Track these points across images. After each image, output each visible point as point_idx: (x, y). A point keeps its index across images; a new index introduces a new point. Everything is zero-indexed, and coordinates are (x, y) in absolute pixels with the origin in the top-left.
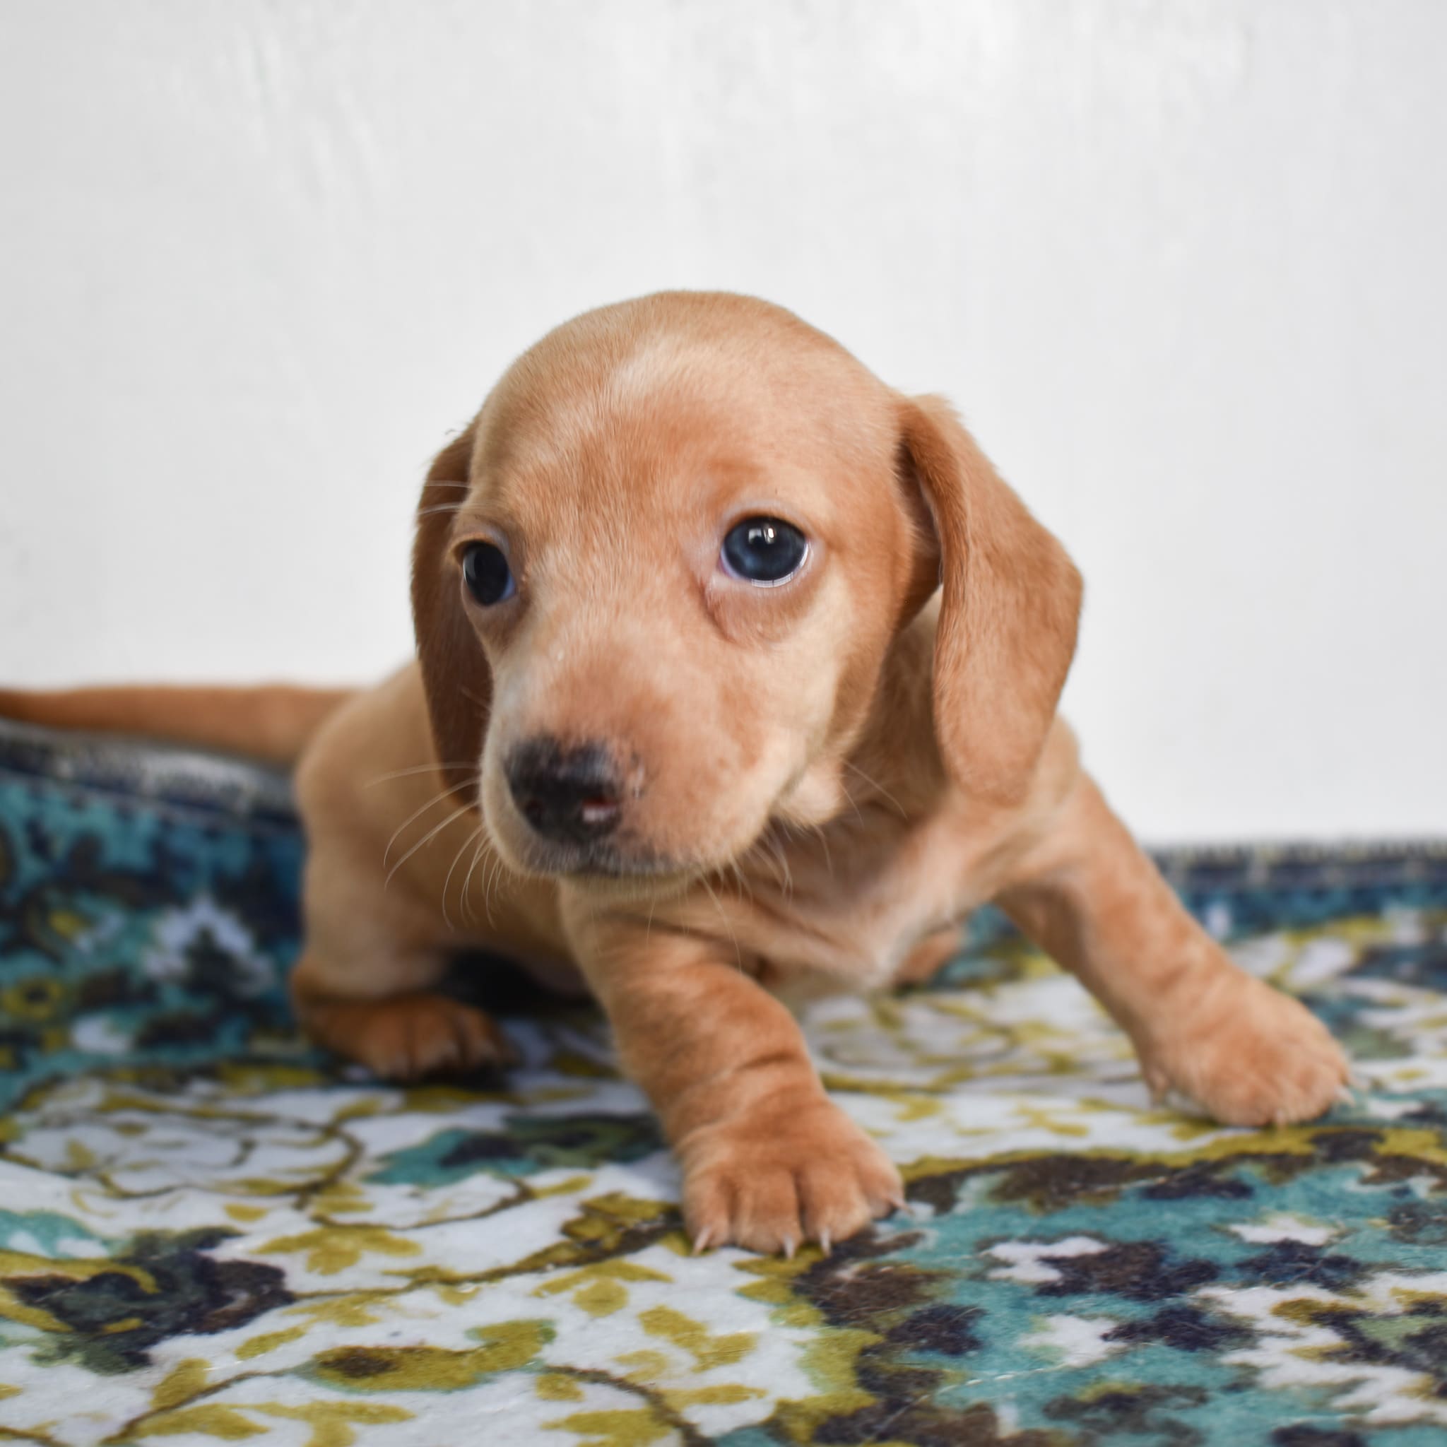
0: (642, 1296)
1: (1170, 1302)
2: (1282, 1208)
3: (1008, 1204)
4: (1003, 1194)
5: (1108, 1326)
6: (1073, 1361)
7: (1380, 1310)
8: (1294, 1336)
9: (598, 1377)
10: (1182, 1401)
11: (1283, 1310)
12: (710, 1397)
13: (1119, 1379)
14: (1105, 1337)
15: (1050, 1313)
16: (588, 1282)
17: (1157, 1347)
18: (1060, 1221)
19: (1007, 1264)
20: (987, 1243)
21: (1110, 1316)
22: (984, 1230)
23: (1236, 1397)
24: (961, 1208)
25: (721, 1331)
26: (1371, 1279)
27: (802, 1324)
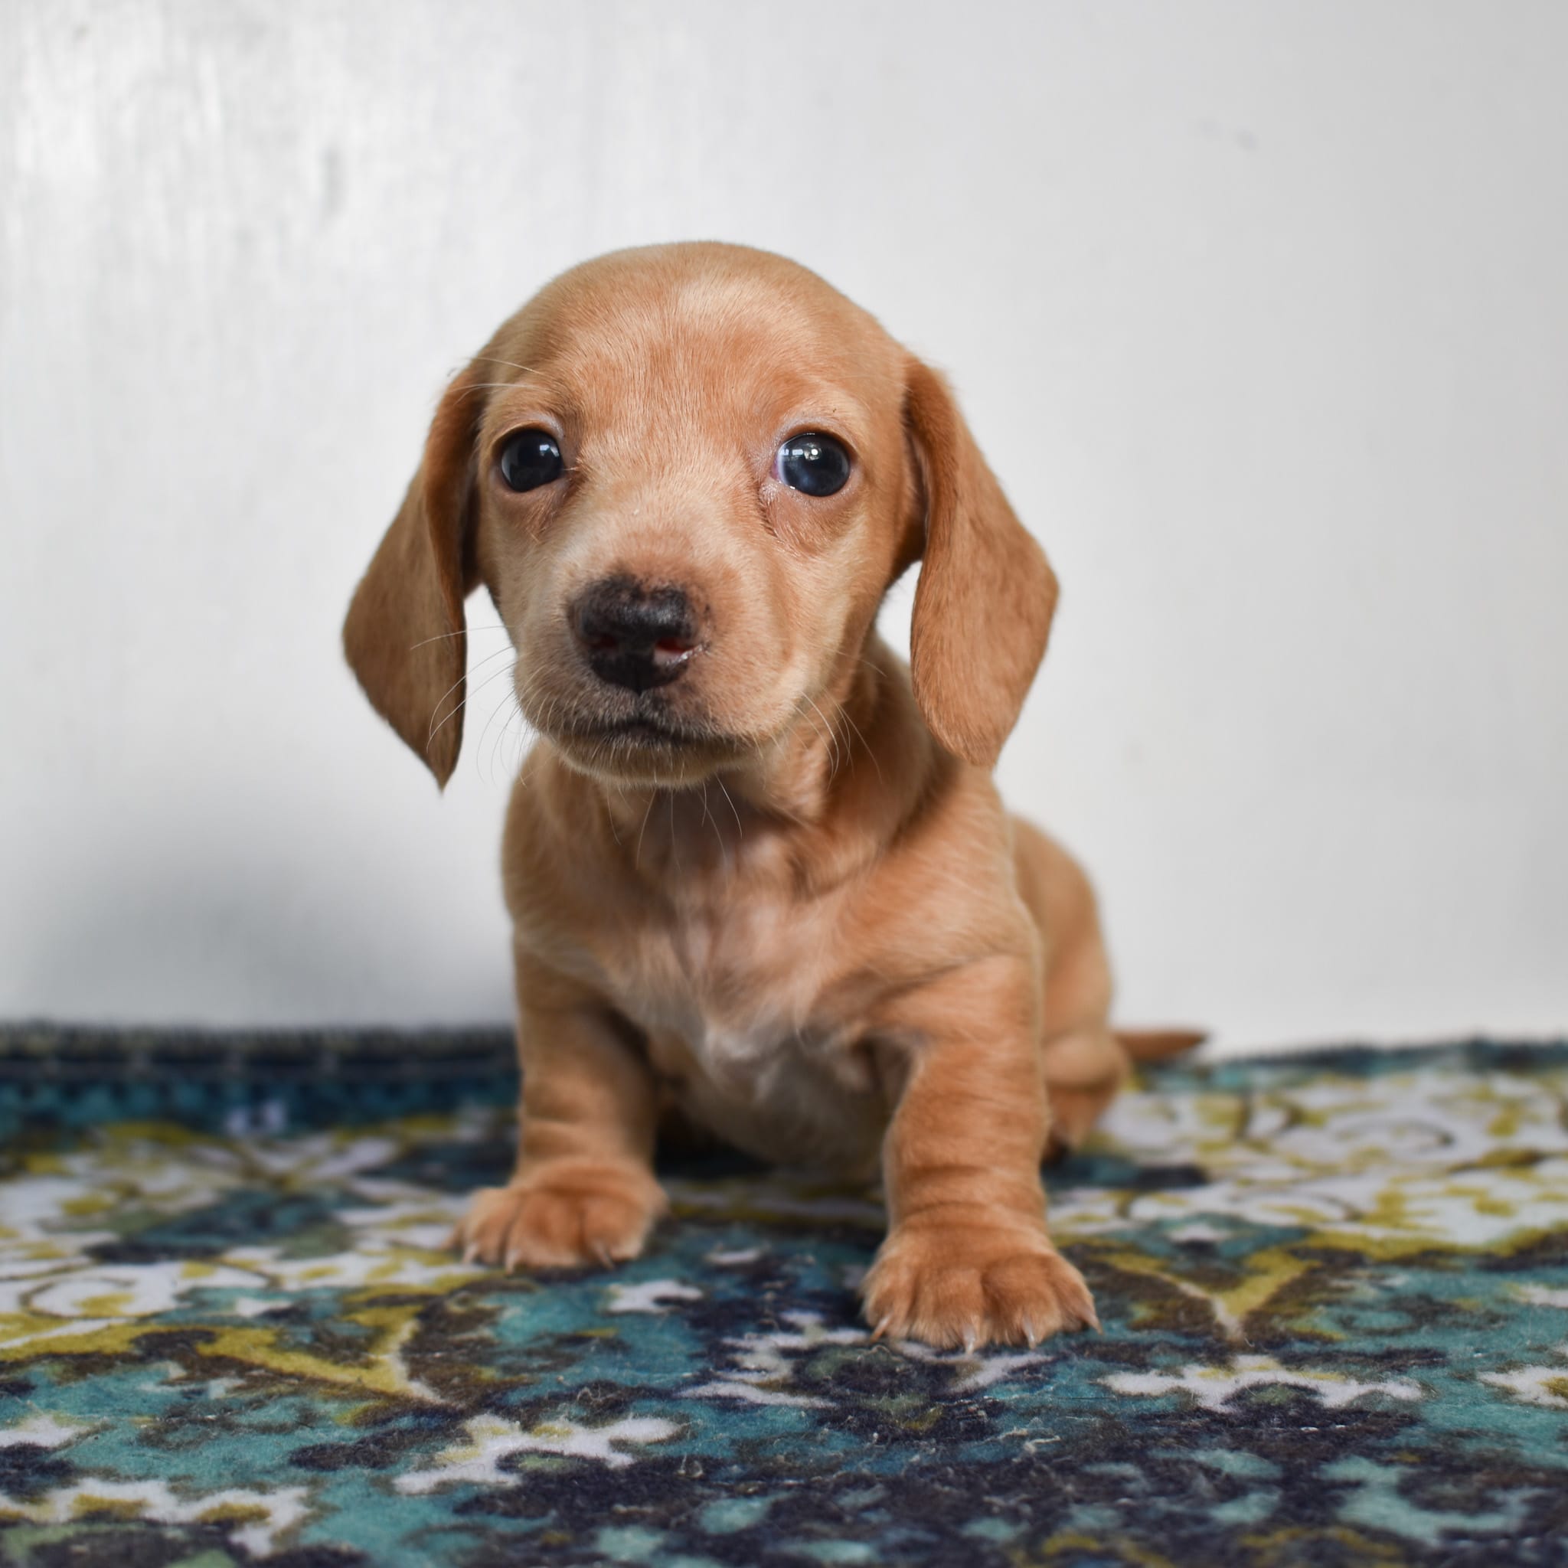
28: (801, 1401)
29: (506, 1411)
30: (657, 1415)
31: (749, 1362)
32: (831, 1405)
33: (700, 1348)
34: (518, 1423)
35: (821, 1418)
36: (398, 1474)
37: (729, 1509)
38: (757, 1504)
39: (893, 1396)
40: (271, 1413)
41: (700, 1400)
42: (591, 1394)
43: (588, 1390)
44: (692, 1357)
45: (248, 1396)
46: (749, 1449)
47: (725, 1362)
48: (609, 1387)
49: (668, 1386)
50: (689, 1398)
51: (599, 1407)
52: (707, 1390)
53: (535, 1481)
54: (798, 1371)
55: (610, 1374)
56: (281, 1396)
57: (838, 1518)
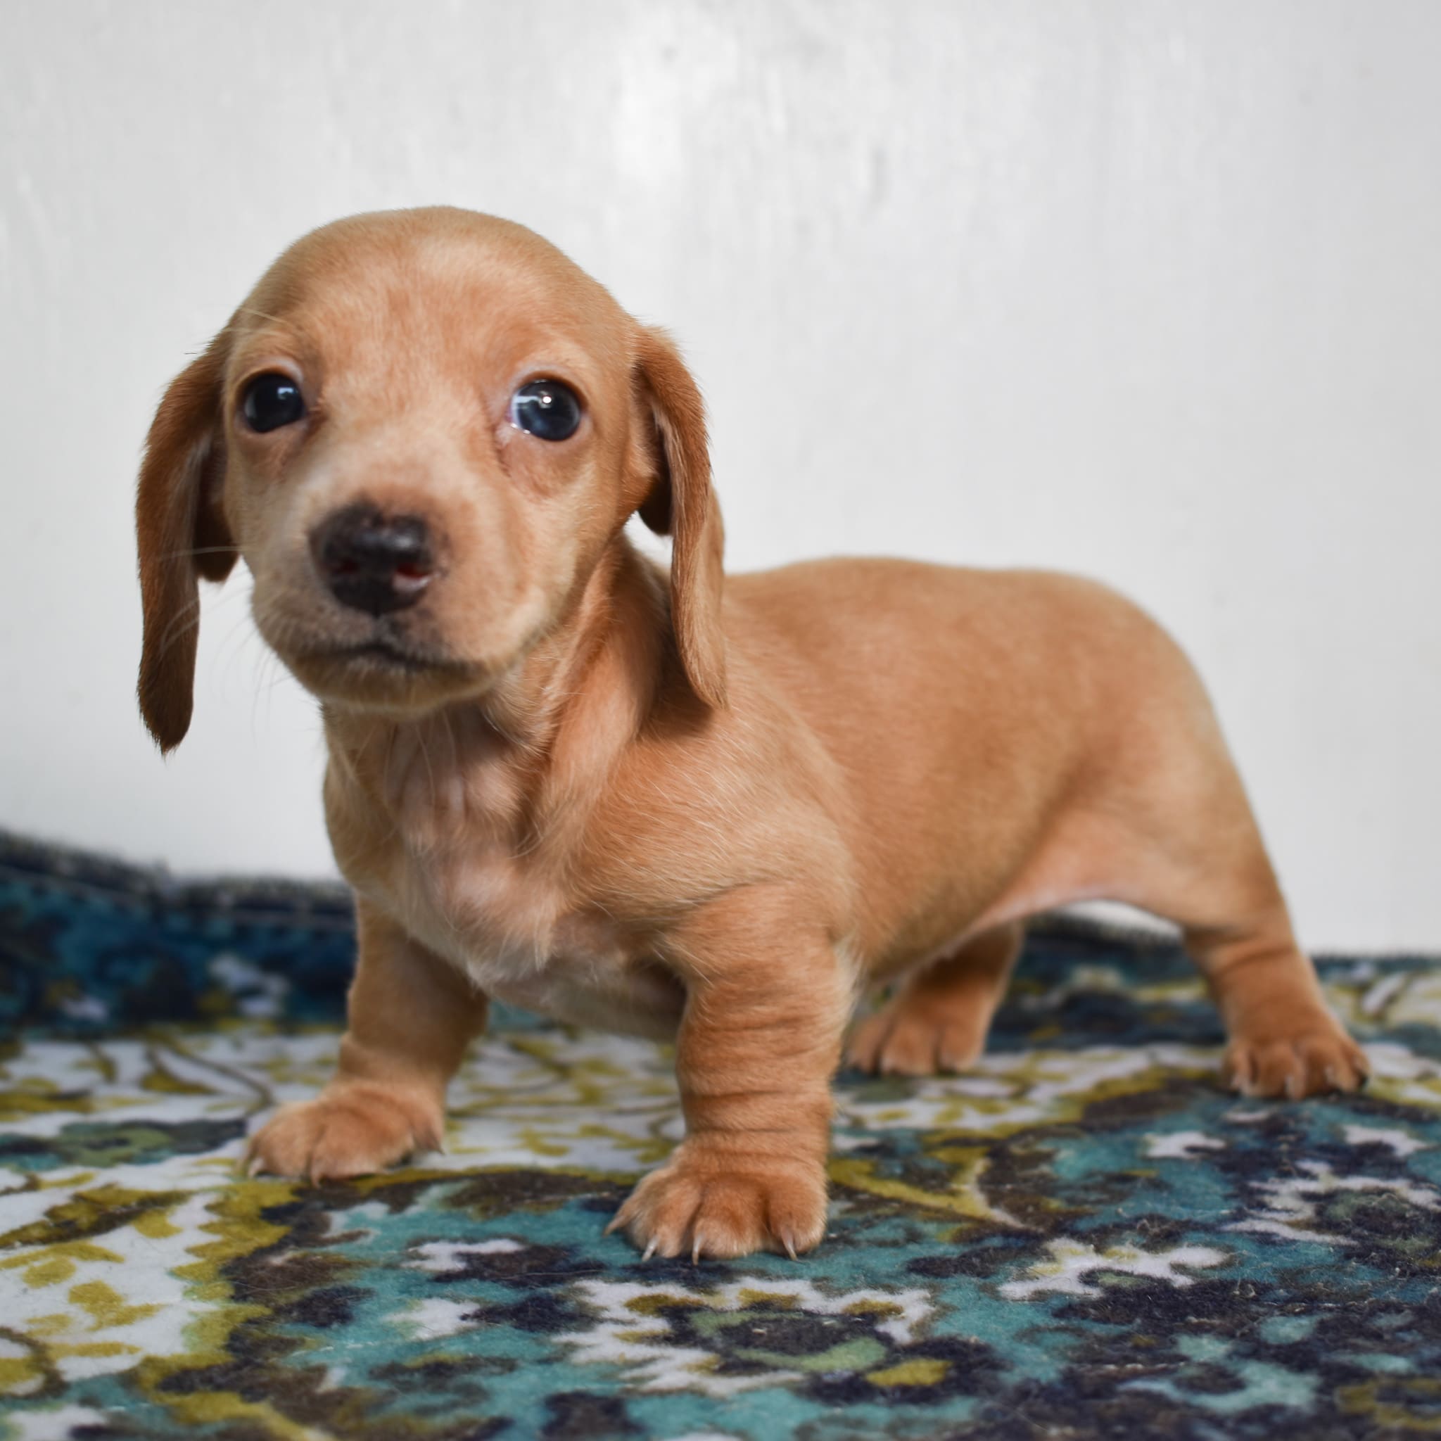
0: (86, 1272)
1: (542, 1290)
3: (454, 1211)
4: (456, 1201)
5: (470, 1308)
6: (424, 1335)
7: (720, 1306)
8: (631, 1323)
10: (496, 1369)
11: (636, 1305)
12: (87, 1351)
13: (453, 1352)
14: (464, 1317)
15: (430, 1297)
16: (42, 1257)
17: (503, 1328)
18: (496, 1226)
19: (424, 1258)
20: (419, 1241)
21: (477, 1301)
22: (424, 1231)
23: (539, 1368)
24: (413, 1211)
25: (135, 1302)
26: (731, 1281)
27: (209, 1298)
28: (1328, 1238)
29: (1082, 1237)
30: (1207, 1245)
31: (1277, 1203)
32: (1354, 1243)
33: (1230, 1190)
34: (1092, 1246)
35: (1348, 1254)
36: (1001, 1283)
37: (1283, 1325)
38: (1304, 1321)
39: (1406, 1238)
40: (883, 1231)
41: (1240, 1234)
42: (1148, 1225)
43: (1145, 1221)
44: (1227, 1198)
45: (859, 1217)
46: (1290, 1277)
47: (1256, 1203)
48: (1162, 1220)
49: (1211, 1221)
50: (1229, 1232)
51: (1157, 1236)
52: (1244, 1226)
53: (1114, 1293)
54: (1319, 1212)
55: (1160, 1209)
56: (887, 1217)
57: (1377, 1336)
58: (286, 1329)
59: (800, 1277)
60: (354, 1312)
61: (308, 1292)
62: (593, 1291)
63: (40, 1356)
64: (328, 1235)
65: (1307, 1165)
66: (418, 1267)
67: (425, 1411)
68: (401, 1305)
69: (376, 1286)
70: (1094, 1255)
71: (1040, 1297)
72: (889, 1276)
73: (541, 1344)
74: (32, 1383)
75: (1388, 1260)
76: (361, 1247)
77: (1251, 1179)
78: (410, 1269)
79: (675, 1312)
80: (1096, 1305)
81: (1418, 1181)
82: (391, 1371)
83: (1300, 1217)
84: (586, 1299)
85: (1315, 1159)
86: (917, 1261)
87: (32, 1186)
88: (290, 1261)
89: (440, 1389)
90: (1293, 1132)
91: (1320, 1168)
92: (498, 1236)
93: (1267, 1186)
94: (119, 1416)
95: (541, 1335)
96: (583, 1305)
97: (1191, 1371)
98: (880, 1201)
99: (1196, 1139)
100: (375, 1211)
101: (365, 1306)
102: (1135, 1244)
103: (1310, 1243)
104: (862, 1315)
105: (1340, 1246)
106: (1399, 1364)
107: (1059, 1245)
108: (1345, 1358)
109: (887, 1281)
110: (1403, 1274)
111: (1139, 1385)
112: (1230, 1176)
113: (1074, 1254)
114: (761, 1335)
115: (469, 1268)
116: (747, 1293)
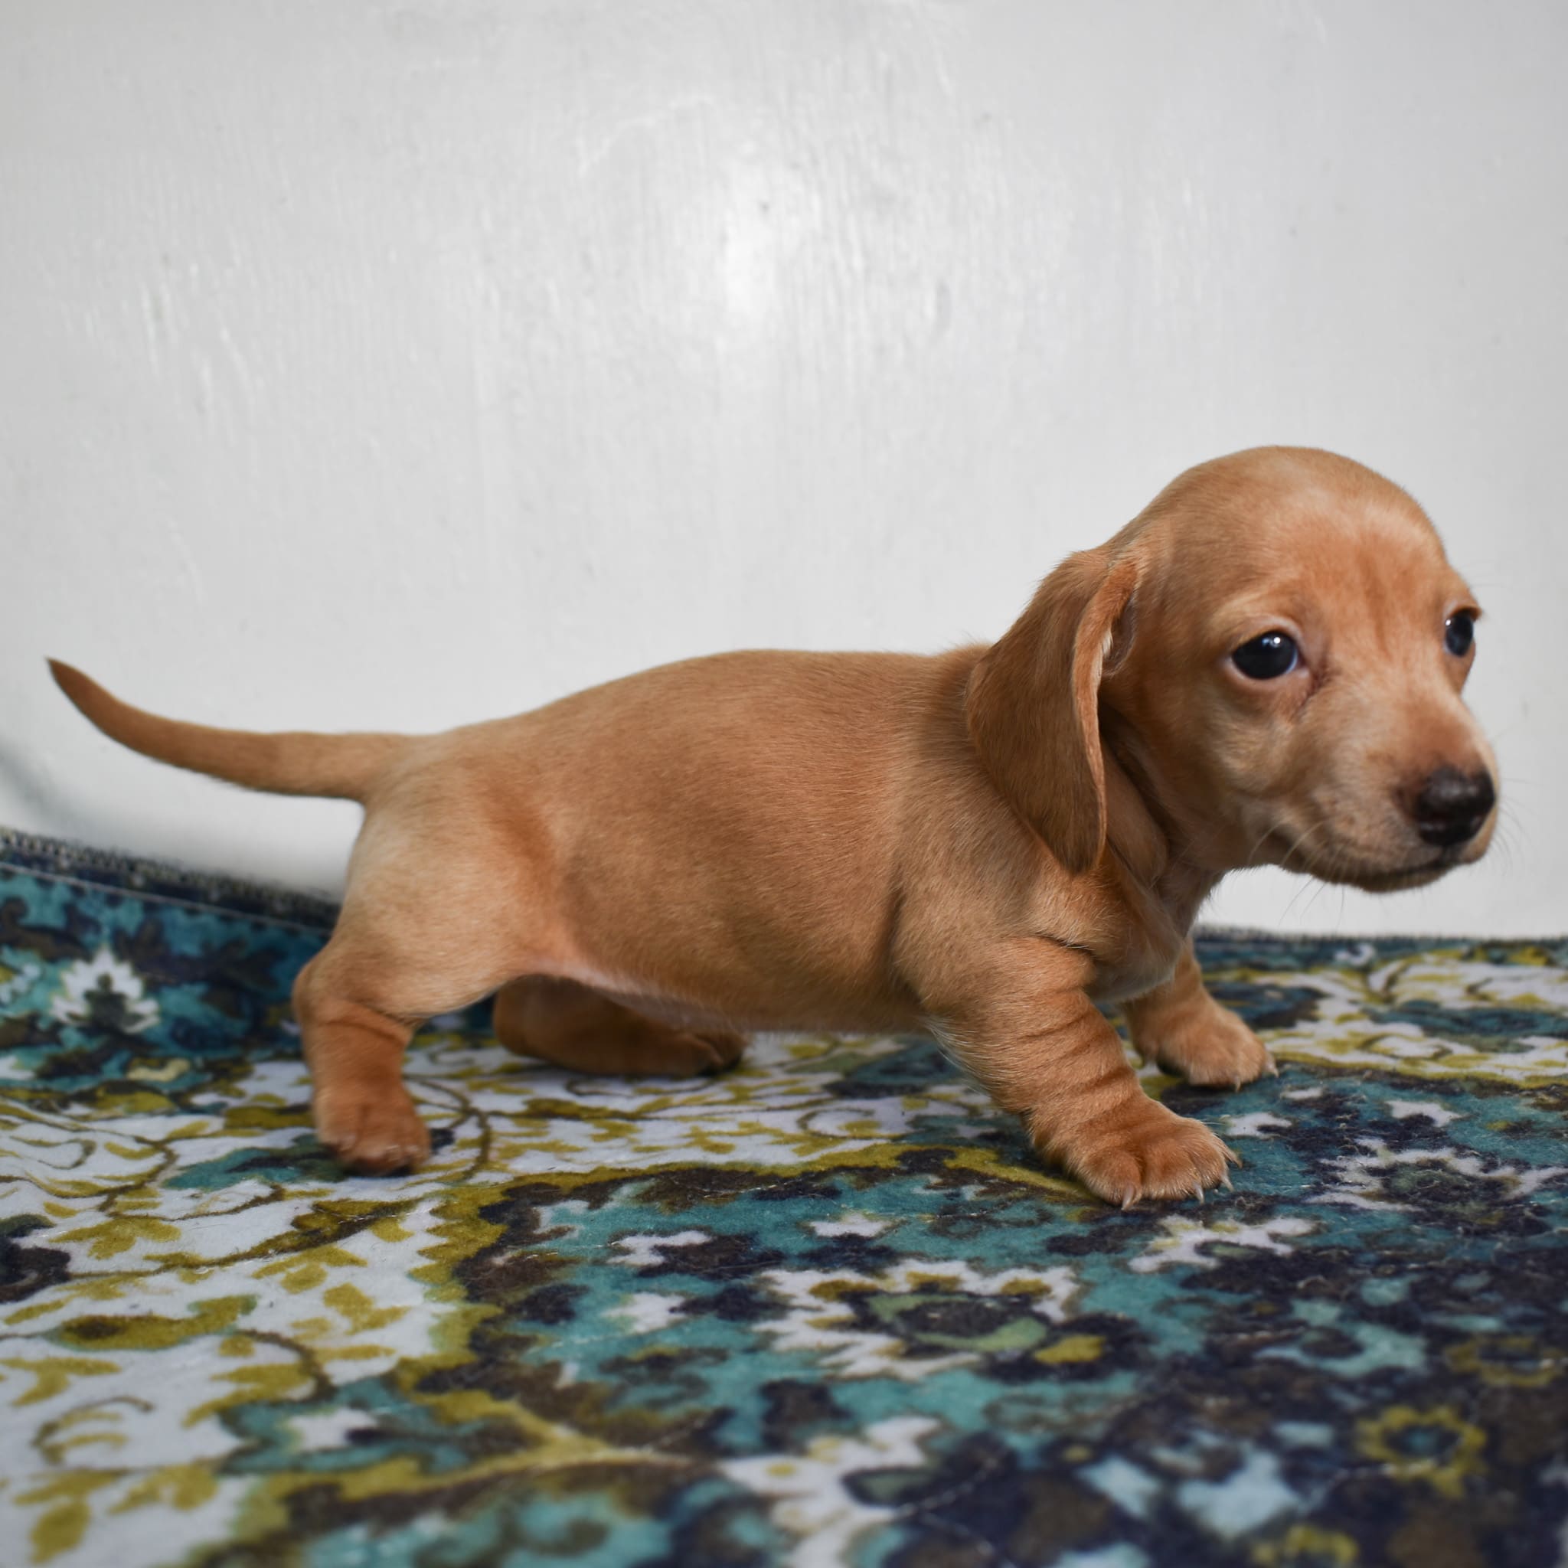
0: (336, 1277)
1: (736, 1282)
2: (858, 1206)
3: (645, 1206)
4: (646, 1197)
5: (676, 1301)
6: (640, 1328)
7: (894, 1290)
8: (818, 1309)
9: (272, 1338)
10: (709, 1359)
11: (818, 1291)
12: (350, 1354)
13: (670, 1343)
14: (673, 1310)
15: (639, 1291)
16: (298, 1264)
17: (709, 1319)
18: (683, 1219)
19: (627, 1252)
20: (619, 1236)
21: (681, 1294)
22: (622, 1224)
23: (748, 1357)
24: (609, 1206)
25: (382, 1305)
26: (897, 1264)
27: (447, 1300)
28: (1399, 1207)
29: (1191, 1214)
30: (1297, 1216)
31: (1347, 1178)
32: (1419, 1209)
33: (1305, 1167)
34: (1201, 1222)
35: (1415, 1218)
36: (1130, 1258)
37: (1379, 1286)
38: (1397, 1283)
39: (1464, 1204)
40: (1017, 1212)
41: (1323, 1205)
42: (1244, 1201)
43: (1242, 1198)
44: (1304, 1174)
45: (994, 1199)
46: (1372, 1240)
47: (1330, 1178)
48: (1256, 1196)
49: (1295, 1195)
50: (1314, 1204)
51: (1252, 1210)
52: (1325, 1198)
53: (1229, 1264)
54: (1386, 1184)
55: (1250, 1186)
56: (1018, 1200)
57: (1464, 1297)
58: (519, 1328)
59: (956, 1258)
60: (576, 1309)
61: (532, 1290)
62: (779, 1280)
63: (309, 1362)
64: (538, 1232)
65: (1365, 1142)
66: (623, 1263)
67: (656, 1404)
68: (615, 1301)
69: (590, 1283)
70: (1203, 1229)
71: (1167, 1269)
72: (1033, 1255)
73: (744, 1333)
74: (303, 1389)
75: (1452, 1221)
76: (570, 1242)
77: (1321, 1157)
78: (616, 1264)
79: (855, 1297)
80: (1216, 1274)
81: (1461, 1150)
82: (616, 1365)
83: (1370, 1189)
84: (775, 1288)
85: (1371, 1136)
86: (1053, 1240)
87: (277, 1196)
88: (510, 1260)
89: (664, 1380)
90: (1348, 1112)
91: (1376, 1144)
92: (686, 1228)
93: (1335, 1163)
94: (384, 1418)
95: (743, 1324)
96: (774, 1294)
97: (1312, 1337)
98: (1010, 1185)
99: (1267, 1119)
100: (577, 1207)
101: (586, 1301)
102: (1236, 1219)
103: (1384, 1213)
104: (1018, 1296)
105: (1409, 1213)
106: (1488, 1324)
107: (1172, 1221)
108: (1440, 1320)
109: (1031, 1259)
110: (1467, 1233)
111: (1272, 1352)
112: (1302, 1154)
113: (1186, 1228)
114: (934, 1320)
115: (667, 1262)
116: (914, 1275)
